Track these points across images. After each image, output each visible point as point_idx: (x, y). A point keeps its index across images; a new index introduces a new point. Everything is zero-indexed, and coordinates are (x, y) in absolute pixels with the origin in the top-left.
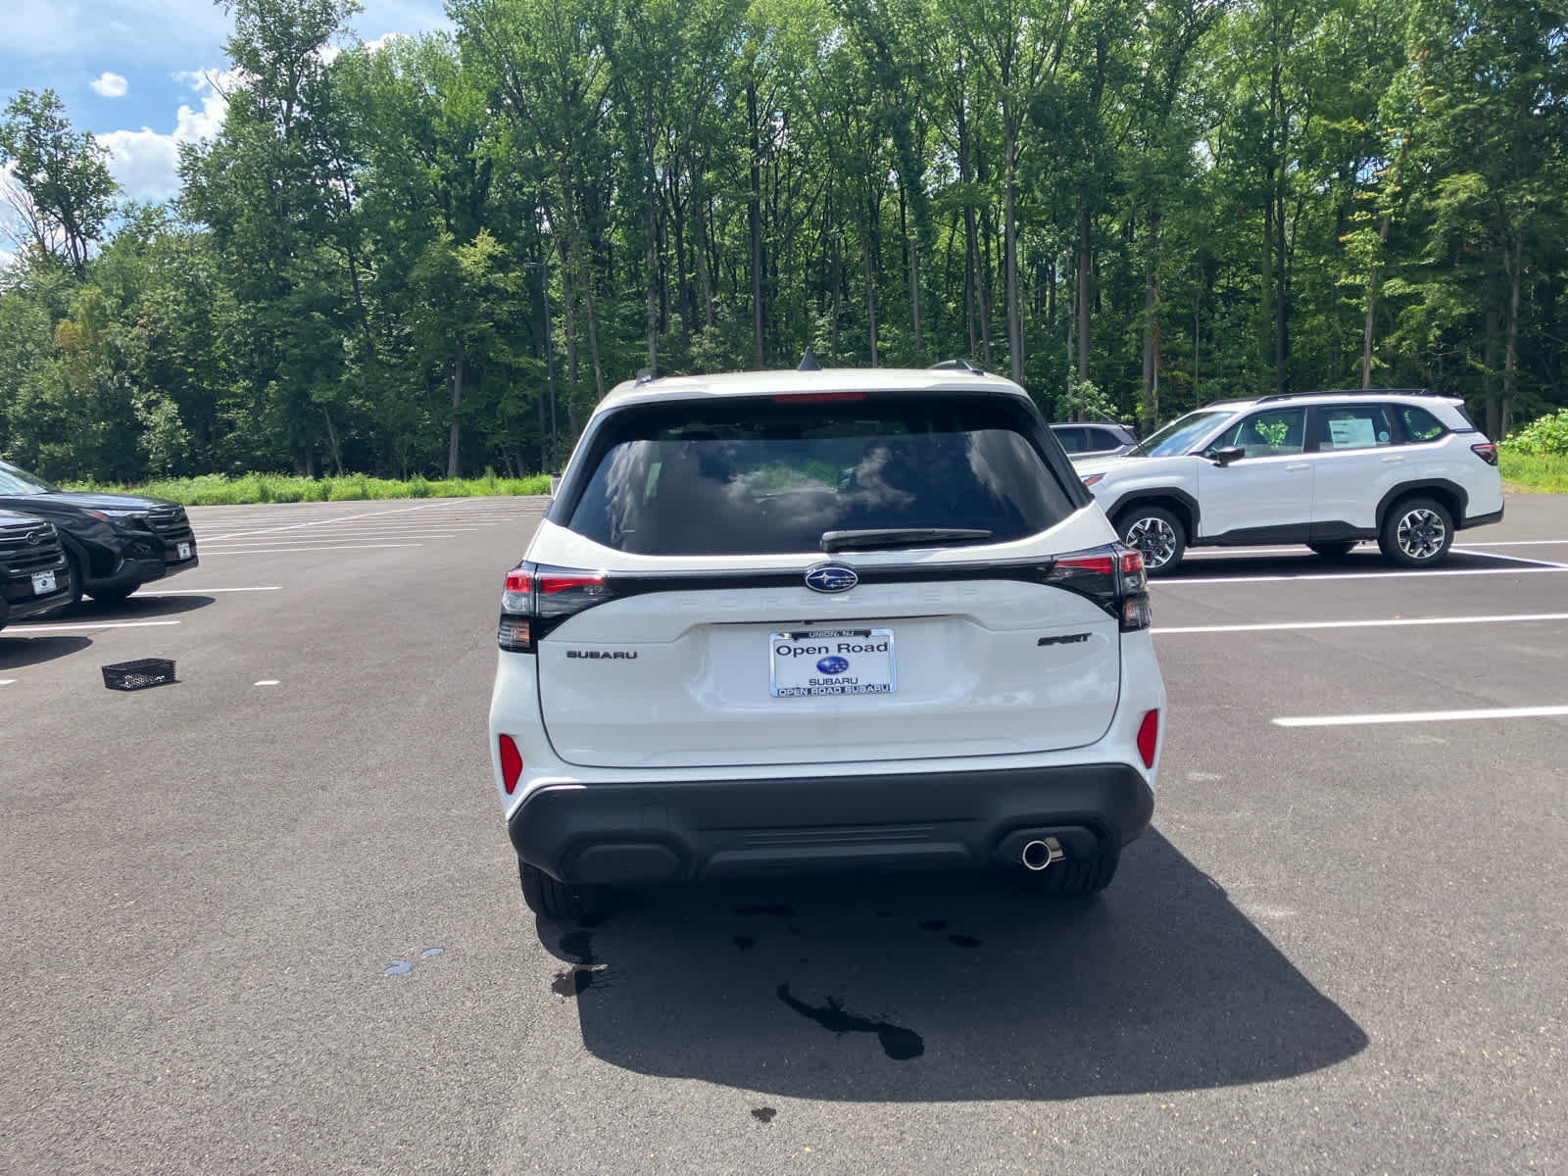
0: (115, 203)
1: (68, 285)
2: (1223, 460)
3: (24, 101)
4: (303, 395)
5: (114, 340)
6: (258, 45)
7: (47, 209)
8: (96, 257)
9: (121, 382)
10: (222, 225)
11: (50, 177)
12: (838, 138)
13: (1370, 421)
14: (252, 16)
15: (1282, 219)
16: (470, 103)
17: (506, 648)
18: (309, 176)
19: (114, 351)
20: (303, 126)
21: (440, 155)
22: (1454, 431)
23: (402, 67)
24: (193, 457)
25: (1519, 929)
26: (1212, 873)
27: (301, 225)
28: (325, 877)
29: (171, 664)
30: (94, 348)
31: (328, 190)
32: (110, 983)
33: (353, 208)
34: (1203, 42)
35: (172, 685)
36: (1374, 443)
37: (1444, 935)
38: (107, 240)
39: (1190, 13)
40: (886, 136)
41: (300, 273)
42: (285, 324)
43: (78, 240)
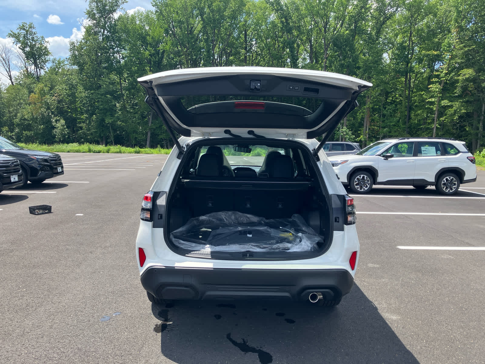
0: (50, 58)
1: (34, 83)
2: (387, 158)
3: (23, 26)
4: (103, 120)
5: (47, 100)
6: (95, 12)
7: (29, 59)
8: (43, 75)
9: (49, 114)
10: (81, 66)
11: (31, 50)
12: (272, 48)
13: (435, 147)
14: (94, 3)
15: (410, 79)
16: (158, 32)
17: (143, 219)
18: (108, 53)
19: (47, 104)
20: (107, 37)
21: (149, 48)
22: (462, 152)
23: (139, 20)
24: (69, 138)
25: (474, 328)
26: (373, 301)
27: (105, 68)
28: (87, 284)
29: (51, 207)
30: (41, 102)
31: (114, 57)
32: (13, 318)
33: (122, 63)
34: (388, 23)
35: (50, 214)
36: (436, 155)
37: (449, 329)
38: (47, 70)
39: (384, 14)
40: (287, 48)
41: (104, 82)
42: (99, 98)
43: (38, 69)
